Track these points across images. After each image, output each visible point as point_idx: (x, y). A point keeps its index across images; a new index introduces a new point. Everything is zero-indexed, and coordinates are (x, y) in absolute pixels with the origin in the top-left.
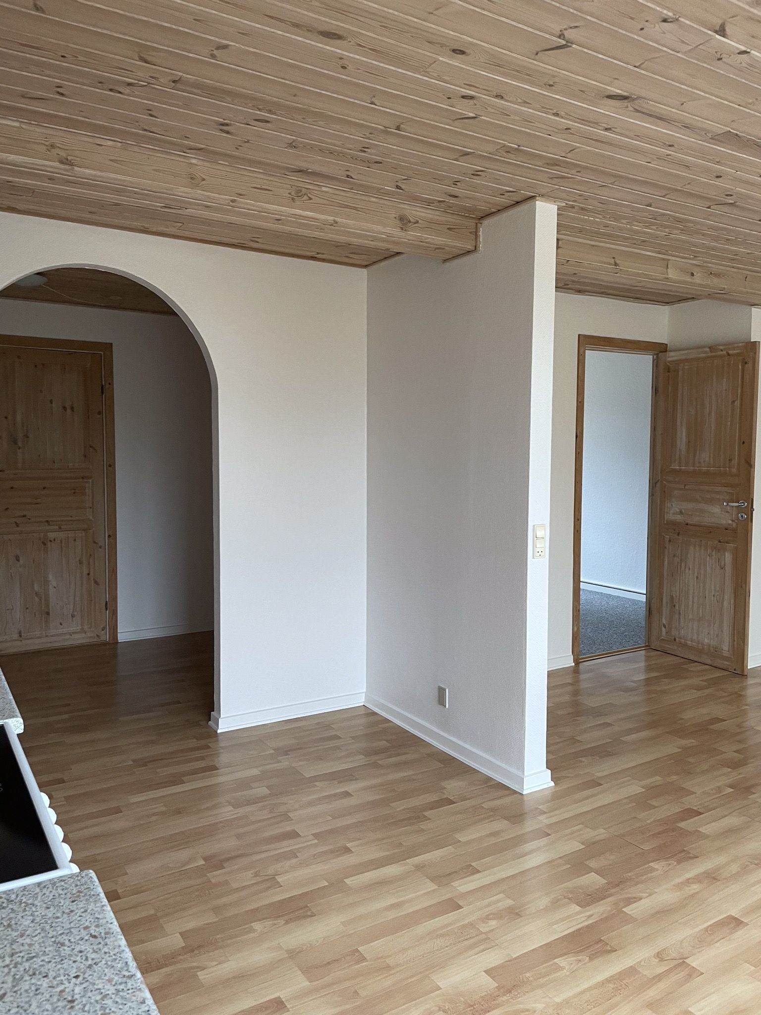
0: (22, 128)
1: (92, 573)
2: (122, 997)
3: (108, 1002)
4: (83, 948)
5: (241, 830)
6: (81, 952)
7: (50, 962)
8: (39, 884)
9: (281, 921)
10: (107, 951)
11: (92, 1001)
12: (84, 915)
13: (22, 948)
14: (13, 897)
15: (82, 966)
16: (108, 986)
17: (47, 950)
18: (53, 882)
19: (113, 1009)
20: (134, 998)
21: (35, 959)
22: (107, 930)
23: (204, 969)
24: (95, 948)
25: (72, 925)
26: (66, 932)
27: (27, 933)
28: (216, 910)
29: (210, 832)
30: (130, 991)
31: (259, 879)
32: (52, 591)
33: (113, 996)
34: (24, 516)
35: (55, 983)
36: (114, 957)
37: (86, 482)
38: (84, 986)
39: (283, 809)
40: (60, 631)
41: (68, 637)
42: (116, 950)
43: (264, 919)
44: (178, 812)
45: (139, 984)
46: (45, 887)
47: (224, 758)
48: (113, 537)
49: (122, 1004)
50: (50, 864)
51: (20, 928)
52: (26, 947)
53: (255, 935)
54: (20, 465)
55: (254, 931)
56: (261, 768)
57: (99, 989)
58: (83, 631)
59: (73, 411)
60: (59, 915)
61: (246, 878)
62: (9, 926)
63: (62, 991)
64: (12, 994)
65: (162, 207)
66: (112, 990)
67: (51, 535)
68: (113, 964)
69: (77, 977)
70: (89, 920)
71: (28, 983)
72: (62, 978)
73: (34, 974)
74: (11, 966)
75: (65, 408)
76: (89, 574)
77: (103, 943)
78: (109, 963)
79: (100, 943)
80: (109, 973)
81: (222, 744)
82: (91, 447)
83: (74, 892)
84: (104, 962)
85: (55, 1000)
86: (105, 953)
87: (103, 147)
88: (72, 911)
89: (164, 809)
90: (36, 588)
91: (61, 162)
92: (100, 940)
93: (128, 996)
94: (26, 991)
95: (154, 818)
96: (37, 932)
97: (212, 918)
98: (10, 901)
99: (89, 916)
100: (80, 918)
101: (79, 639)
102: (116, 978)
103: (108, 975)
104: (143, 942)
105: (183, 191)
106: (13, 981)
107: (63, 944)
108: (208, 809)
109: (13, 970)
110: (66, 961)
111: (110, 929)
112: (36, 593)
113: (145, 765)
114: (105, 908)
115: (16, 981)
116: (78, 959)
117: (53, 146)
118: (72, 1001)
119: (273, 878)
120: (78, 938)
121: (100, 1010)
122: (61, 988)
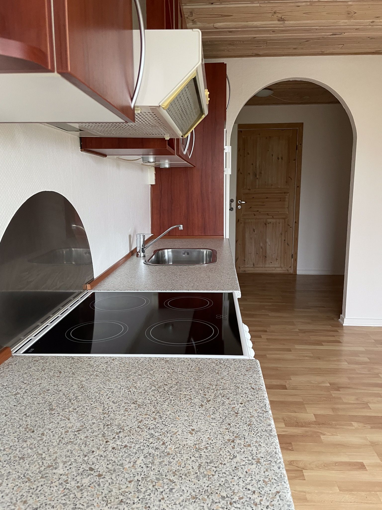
0: (261, 6)
1: (286, 240)
2: (260, 420)
3: (253, 419)
4: (247, 392)
5: (350, 376)
6: (246, 393)
7: (231, 393)
8: (234, 359)
9: (369, 426)
10: (258, 397)
11: (246, 416)
12: (250, 378)
13: (221, 384)
14: (222, 362)
15: (245, 400)
16: (255, 412)
17: (231, 388)
18: (240, 360)
19: (254, 423)
20: (266, 422)
21: (225, 390)
22: (259, 388)
23: (324, 435)
24: (252, 393)
25: (244, 380)
26: (241, 383)
27: (224, 378)
28: (333, 409)
29: (335, 371)
30: (264, 418)
31: (359, 402)
32: (268, 247)
33: (256, 418)
34: (258, 211)
35: (232, 403)
36: (260, 400)
37: (286, 195)
38: (244, 408)
39: (376, 371)
40: (271, 266)
41: (274, 269)
42: (262, 398)
43: (359, 422)
44: (319, 358)
45: (269, 416)
46: (236, 361)
47: (345, 339)
48: (297, 223)
49: (259, 422)
50: (241, 353)
51: (222, 375)
52: (223, 384)
53: (353, 428)
54: (257, 187)
55: (352, 426)
56: (366, 348)
57: (250, 412)
58: (281, 267)
59: (282, 159)
60: (240, 375)
61: (352, 399)
62: (218, 373)
63: (233, 407)
64: (213, 401)
65: (330, 35)
66: (256, 415)
67: (269, 220)
68: (259, 403)
69: (241, 403)
70: (252, 381)
71: (220, 399)
72: (235, 402)
73: (224, 396)
74: (215, 390)
75: (278, 158)
76: (285, 240)
77: (256, 393)
78: (257, 402)
79: (255, 392)
80: (257, 407)
81: (345, 331)
82: (289, 177)
83: (248, 367)
84: (255, 401)
85: (230, 410)
86: (257, 397)
87: (300, 7)
88: (245, 375)
89: (312, 355)
90: (261, 245)
91: (279, 20)
92: (255, 391)
93: (263, 420)
94: (219, 402)
95: (307, 358)
96: (228, 379)
97: (330, 413)
98: (220, 363)
99: (253, 379)
100: (248, 379)
101: (279, 271)
102: (259, 410)
103: (256, 407)
104: (296, 412)
105: (343, 22)
106: (214, 396)
107: (238, 388)
108: (335, 361)
109: (215, 391)
110: (238, 395)
111: (261, 387)
112: (261, 247)
113: (304, 333)
114: (260, 378)
115: (216, 397)
116: (244, 396)
117: (275, 13)
118: (237, 413)
119: (367, 404)
120: (246, 387)
121: (249, 421)
122: (234, 406)
